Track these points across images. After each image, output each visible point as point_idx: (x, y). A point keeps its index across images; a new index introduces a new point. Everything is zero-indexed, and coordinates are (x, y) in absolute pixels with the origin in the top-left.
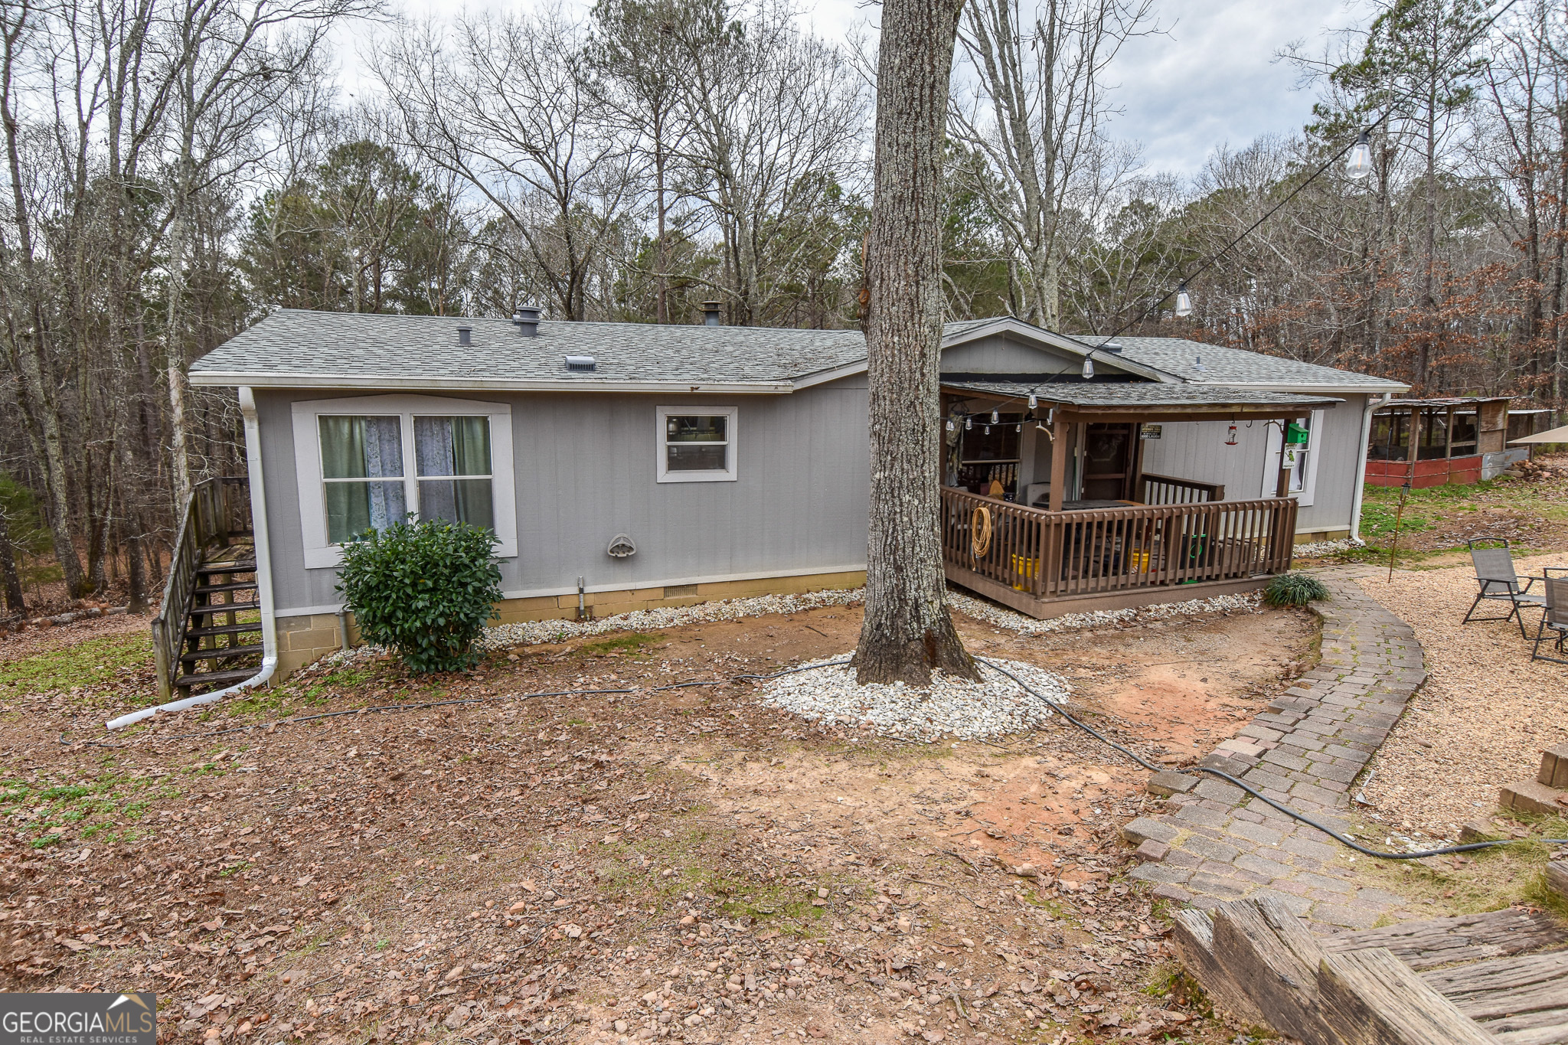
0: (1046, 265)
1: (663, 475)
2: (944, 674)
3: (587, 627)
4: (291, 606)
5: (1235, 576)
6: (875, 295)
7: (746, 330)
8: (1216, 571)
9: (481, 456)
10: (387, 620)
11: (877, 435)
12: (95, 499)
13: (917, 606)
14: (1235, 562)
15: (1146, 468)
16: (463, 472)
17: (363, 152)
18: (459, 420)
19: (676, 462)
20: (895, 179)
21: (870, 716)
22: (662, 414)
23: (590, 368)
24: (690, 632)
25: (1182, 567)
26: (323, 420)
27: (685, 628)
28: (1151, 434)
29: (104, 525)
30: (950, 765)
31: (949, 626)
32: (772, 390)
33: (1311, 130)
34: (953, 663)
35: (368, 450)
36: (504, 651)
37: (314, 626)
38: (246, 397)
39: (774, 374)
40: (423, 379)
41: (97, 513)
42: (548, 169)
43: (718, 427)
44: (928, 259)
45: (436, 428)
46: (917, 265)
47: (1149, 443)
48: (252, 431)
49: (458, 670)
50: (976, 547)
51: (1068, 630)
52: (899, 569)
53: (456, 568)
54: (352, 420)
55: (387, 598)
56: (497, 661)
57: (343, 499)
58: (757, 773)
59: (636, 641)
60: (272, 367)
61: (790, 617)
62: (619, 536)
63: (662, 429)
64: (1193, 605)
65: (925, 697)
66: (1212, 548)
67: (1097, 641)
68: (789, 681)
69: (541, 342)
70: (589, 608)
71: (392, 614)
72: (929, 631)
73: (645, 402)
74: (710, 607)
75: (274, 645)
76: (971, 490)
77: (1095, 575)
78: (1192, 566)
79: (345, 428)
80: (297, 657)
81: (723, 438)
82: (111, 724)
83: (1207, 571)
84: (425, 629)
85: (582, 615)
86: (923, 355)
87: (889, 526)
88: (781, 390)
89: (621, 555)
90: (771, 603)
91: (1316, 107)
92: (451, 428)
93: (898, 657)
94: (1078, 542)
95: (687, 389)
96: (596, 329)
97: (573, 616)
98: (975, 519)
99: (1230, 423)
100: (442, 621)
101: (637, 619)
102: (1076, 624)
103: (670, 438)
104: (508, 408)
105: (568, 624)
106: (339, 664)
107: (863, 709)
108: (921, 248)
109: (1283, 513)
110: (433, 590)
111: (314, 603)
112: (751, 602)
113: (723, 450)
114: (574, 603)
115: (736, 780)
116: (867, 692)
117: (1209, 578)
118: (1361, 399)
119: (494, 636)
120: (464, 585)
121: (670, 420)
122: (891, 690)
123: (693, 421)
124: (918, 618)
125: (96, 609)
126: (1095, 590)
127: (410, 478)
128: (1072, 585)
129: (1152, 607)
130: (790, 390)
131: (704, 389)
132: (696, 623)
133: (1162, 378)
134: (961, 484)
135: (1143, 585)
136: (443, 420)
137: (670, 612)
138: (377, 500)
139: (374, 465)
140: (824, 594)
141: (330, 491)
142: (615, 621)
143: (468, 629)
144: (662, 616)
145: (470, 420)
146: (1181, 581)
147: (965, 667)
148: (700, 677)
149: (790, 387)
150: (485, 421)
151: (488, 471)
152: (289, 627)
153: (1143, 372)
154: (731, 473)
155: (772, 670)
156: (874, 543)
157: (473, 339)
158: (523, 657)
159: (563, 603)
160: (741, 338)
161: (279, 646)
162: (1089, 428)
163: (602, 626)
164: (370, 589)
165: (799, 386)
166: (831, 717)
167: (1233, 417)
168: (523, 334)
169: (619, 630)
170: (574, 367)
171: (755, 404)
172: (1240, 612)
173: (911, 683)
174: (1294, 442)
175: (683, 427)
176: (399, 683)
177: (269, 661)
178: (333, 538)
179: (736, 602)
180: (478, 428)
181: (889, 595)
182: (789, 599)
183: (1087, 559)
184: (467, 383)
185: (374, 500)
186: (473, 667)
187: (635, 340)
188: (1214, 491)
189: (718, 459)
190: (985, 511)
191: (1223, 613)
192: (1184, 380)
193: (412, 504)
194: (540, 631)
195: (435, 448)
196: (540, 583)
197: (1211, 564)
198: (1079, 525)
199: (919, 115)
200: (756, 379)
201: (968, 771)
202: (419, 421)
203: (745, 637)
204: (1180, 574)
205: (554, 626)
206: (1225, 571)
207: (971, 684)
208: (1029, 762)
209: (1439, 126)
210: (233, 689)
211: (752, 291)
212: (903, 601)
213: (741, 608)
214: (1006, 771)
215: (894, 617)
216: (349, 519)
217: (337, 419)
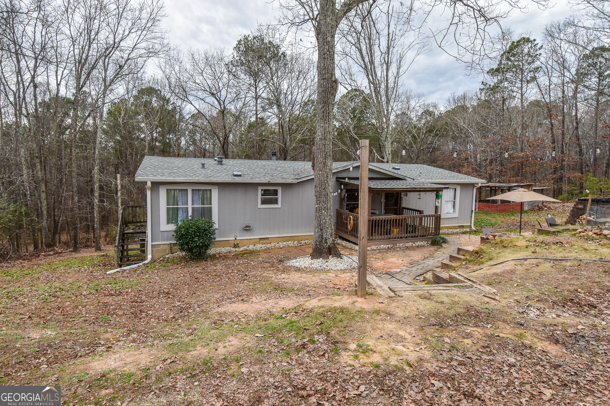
0: (387, 137)
1: (260, 206)
2: (333, 257)
3: (237, 249)
4: (156, 241)
5: (423, 236)
6: (316, 161)
7: (284, 162)
8: (417, 235)
9: (209, 200)
10: (187, 244)
11: (316, 196)
12: (56, 213)
13: (326, 240)
14: (422, 232)
15: (404, 205)
16: (204, 205)
17: (150, 91)
18: (203, 190)
19: (264, 202)
20: (320, 134)
21: (313, 265)
22: (260, 189)
23: (240, 176)
24: (267, 250)
25: (407, 233)
26: (167, 190)
27: (265, 250)
28: (404, 195)
29: (59, 222)
30: (330, 274)
31: (334, 245)
32: (291, 182)
33: (481, 90)
34: (335, 254)
35: (178, 198)
36: (215, 255)
37: (161, 247)
38: (149, 184)
39: (292, 177)
40: (195, 179)
41: (57, 218)
42: (217, 100)
43: (275, 192)
44: (328, 153)
45: (197, 192)
46: (325, 155)
47: (404, 198)
48: (149, 193)
49: (204, 259)
50: (349, 227)
51: (373, 250)
52: (321, 230)
53: (205, 230)
54: (175, 190)
55: (187, 238)
56: (213, 257)
57: (171, 212)
58: (283, 276)
59: (252, 252)
60: (155, 176)
61: (296, 247)
62: (247, 223)
63: (260, 192)
64: (410, 244)
65: (327, 262)
66: (415, 228)
67: (380, 252)
68: (294, 260)
69: (224, 167)
70: (238, 244)
71: (188, 242)
72: (329, 246)
73: (255, 185)
74: (273, 244)
75: (151, 252)
76: (350, 211)
77: (381, 235)
78: (409, 233)
79: (173, 192)
80: (156, 256)
81: (277, 195)
82: (108, 273)
83: (414, 234)
84: (197, 246)
85: (236, 246)
86: (327, 176)
87: (319, 218)
88: (294, 182)
89: (247, 229)
90: (290, 243)
91: (483, 82)
92: (201, 192)
93: (321, 252)
94: (381, 226)
95: (267, 182)
96: (239, 162)
97: (233, 246)
98: (349, 219)
99: (419, 193)
100: (201, 244)
101: (251, 247)
102: (375, 248)
103: (262, 195)
104: (217, 187)
105: (232, 248)
106: (169, 258)
107: (311, 264)
108: (327, 151)
109: (438, 219)
110: (199, 236)
111: (162, 241)
112: (284, 243)
113: (277, 199)
114: (233, 242)
115: (279, 277)
116: (313, 261)
117: (415, 237)
118: (473, 185)
119: (212, 251)
120: (207, 235)
121: (262, 190)
122: (319, 260)
123: (268, 190)
124: (326, 243)
125: (60, 251)
126: (381, 239)
127: (190, 206)
128: (374, 238)
129: (398, 244)
130: (296, 182)
131: (272, 182)
132: (269, 249)
133: (407, 179)
134: (347, 209)
135: (395, 238)
136: (199, 190)
137: (261, 245)
138: (180, 212)
139: (180, 202)
140: (306, 241)
141: (168, 209)
142: (245, 247)
143: (207, 247)
144: (259, 247)
145: (206, 190)
146: (406, 237)
147: (339, 255)
148: (270, 261)
149: (296, 181)
150: (210, 190)
151: (211, 204)
152: (155, 248)
153: (401, 177)
154: (279, 206)
155: (289, 259)
156: (315, 223)
157: (205, 166)
158: (220, 257)
159: (230, 242)
160: (283, 165)
161: (152, 253)
162: (386, 194)
163: (241, 249)
164: (183, 235)
165: (299, 181)
166: (303, 266)
167: (420, 191)
168: (218, 164)
169: (246, 250)
170: (236, 175)
171: (286, 186)
172: (424, 246)
173: (324, 258)
174: (438, 199)
175: (265, 192)
176: (187, 262)
177: (149, 257)
178: (168, 223)
179: (280, 243)
180: (208, 192)
181: (319, 237)
182: (296, 242)
183: (381, 230)
184: (207, 180)
185: (179, 212)
186: (207, 258)
187: (251, 166)
188: (421, 212)
189: (275, 202)
190: (351, 217)
191: (418, 247)
192: (414, 179)
193: (190, 213)
194: (224, 250)
195: (196, 198)
196: (224, 236)
197: (415, 232)
198: (382, 221)
199: (325, 120)
200: (287, 179)
201: (333, 275)
202: (193, 190)
203: (283, 252)
204: (406, 235)
205: (228, 249)
206: (419, 235)
207: (339, 259)
208: (349, 274)
209: (524, 89)
210: (141, 264)
211: (287, 144)
212: (322, 238)
213: (281, 245)
214: (343, 276)
215: (320, 242)
216: (172, 218)
217: (171, 190)
